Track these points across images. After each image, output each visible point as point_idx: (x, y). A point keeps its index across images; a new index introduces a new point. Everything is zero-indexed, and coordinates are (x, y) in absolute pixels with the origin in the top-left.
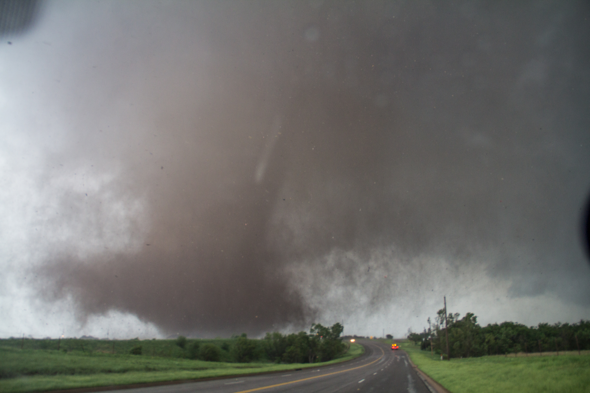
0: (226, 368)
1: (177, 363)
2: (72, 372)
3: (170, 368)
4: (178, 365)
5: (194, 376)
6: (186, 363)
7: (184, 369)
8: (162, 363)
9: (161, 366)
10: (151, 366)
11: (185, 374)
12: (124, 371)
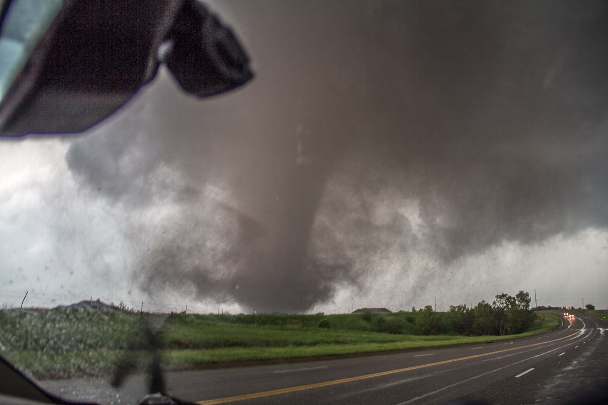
0: (413, 340)
1: (364, 335)
2: (268, 344)
3: (358, 341)
4: (366, 338)
5: (383, 349)
6: (374, 335)
7: (372, 342)
8: (351, 335)
9: (349, 339)
10: (340, 339)
11: (374, 347)
12: (314, 344)
